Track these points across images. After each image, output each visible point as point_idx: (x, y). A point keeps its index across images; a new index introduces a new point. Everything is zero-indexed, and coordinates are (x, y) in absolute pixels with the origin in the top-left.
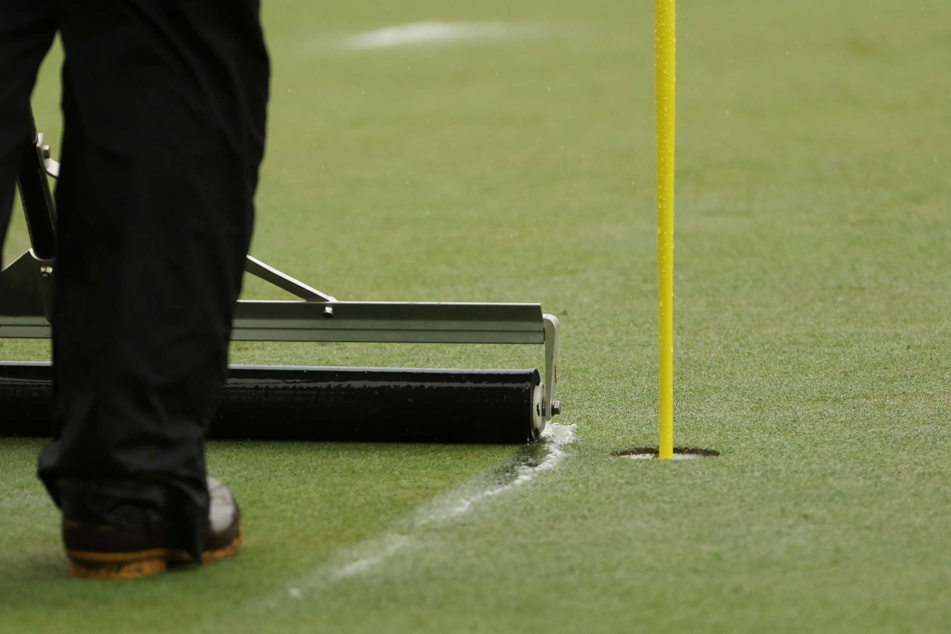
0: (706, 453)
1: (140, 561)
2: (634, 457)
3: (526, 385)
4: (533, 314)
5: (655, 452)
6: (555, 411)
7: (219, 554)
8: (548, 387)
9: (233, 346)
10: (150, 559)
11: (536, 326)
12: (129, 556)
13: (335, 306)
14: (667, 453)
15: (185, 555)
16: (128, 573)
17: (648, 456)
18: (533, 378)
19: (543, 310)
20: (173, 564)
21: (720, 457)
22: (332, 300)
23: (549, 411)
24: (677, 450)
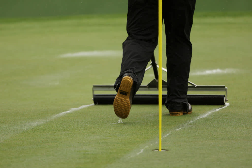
0: (167, 150)
1: (180, 113)
2: (155, 151)
3: (223, 97)
4: (224, 87)
5: (158, 150)
6: (227, 101)
7: (190, 113)
8: (226, 97)
9: (188, 92)
10: (181, 113)
11: (224, 89)
12: (178, 112)
13: (197, 86)
14: (160, 150)
15: (186, 113)
16: (178, 115)
17: (157, 151)
18: (224, 96)
19: (225, 86)
20: (184, 114)
21: (169, 151)
22: (196, 85)
23: (226, 101)
24: (162, 150)
